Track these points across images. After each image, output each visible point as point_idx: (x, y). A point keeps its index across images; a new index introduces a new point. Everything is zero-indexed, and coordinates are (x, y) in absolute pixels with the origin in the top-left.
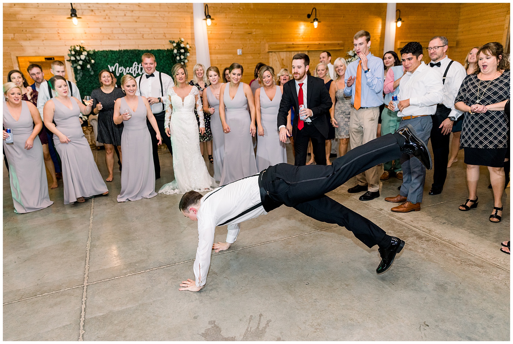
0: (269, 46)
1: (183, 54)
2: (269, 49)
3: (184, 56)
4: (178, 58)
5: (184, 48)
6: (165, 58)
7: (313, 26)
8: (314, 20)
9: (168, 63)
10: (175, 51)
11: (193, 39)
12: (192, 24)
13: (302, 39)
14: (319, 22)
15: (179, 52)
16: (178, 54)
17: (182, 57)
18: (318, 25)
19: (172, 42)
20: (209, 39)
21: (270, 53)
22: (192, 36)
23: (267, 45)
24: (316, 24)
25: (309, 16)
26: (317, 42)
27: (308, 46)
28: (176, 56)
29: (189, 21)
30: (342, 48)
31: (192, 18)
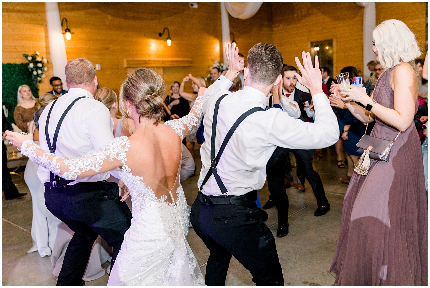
0: (128, 61)
1: (41, 69)
2: (127, 65)
3: (41, 70)
4: (35, 73)
5: (41, 62)
6: (17, 73)
7: (166, 44)
8: (167, 39)
9: (20, 79)
10: (31, 65)
11: (48, 52)
12: (47, 38)
13: (156, 56)
14: (172, 40)
15: (35, 66)
16: (34, 69)
17: (40, 72)
18: (172, 43)
19: (26, 56)
20: (67, 53)
21: (129, 69)
22: (47, 50)
23: (125, 61)
24: (169, 42)
25: (160, 35)
26: (170, 59)
27: (163, 62)
28: (32, 71)
29: (43, 34)
30: (191, 65)
31: (46, 31)
